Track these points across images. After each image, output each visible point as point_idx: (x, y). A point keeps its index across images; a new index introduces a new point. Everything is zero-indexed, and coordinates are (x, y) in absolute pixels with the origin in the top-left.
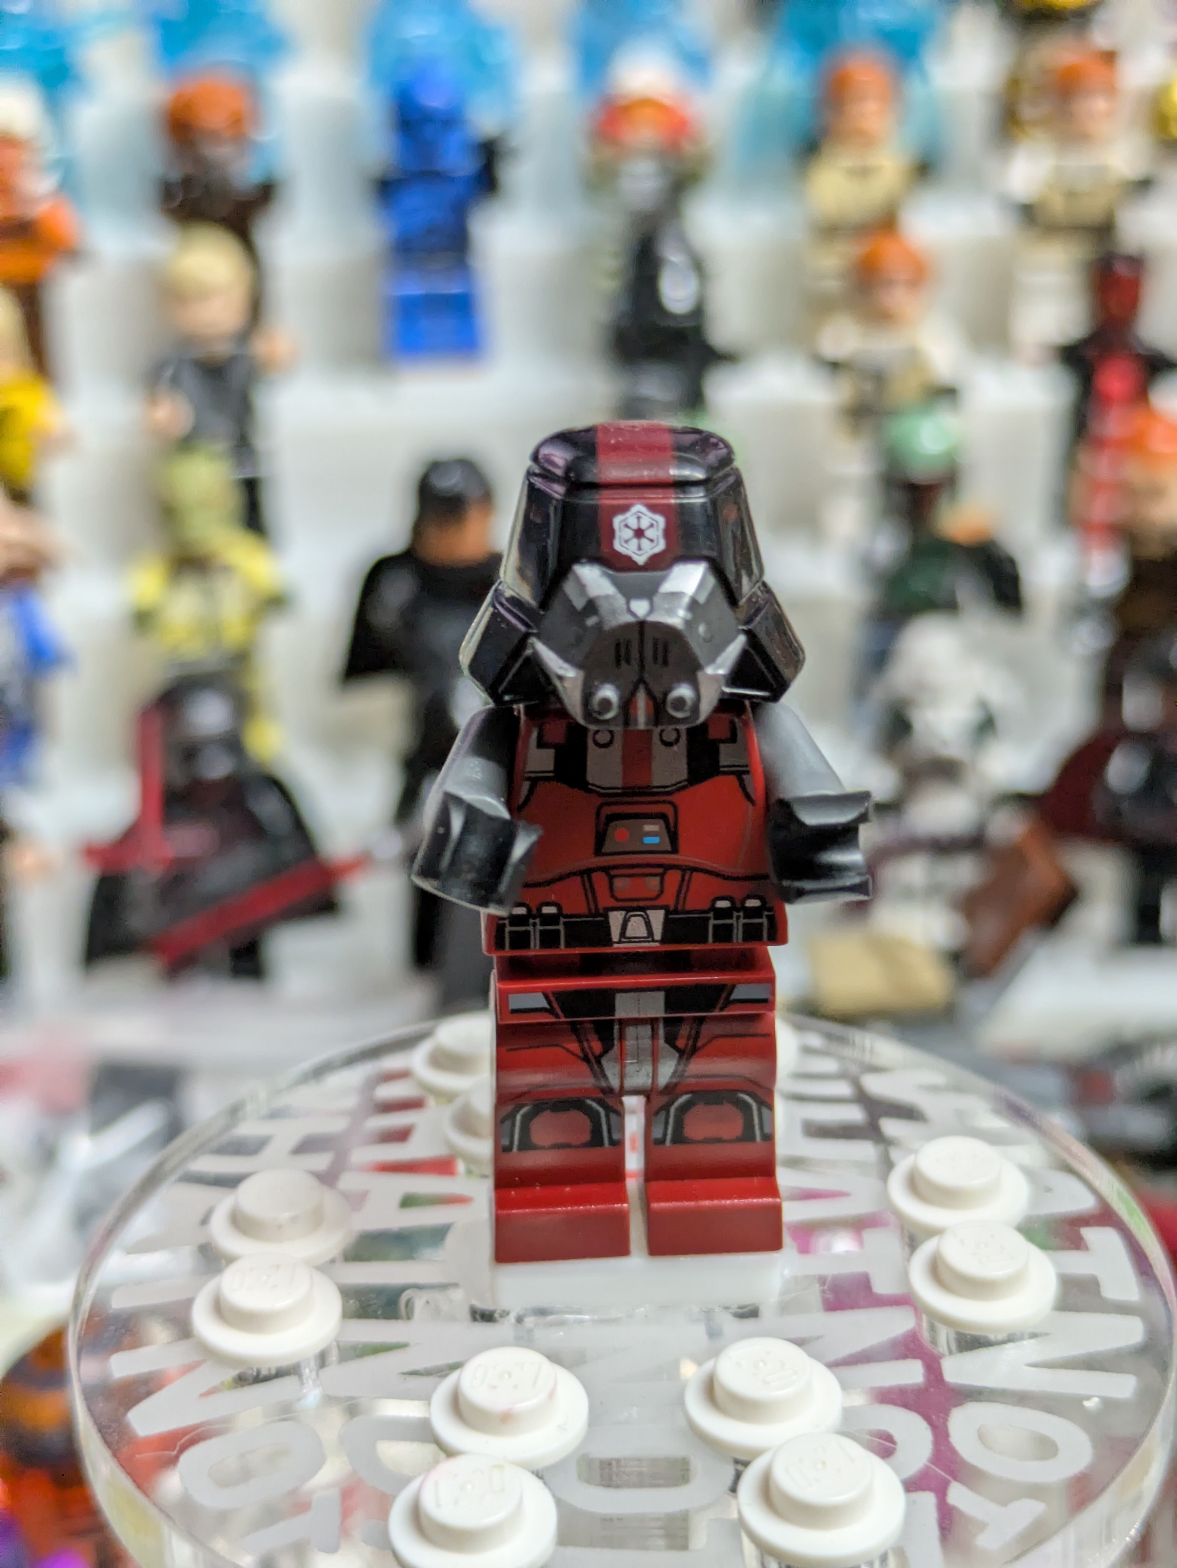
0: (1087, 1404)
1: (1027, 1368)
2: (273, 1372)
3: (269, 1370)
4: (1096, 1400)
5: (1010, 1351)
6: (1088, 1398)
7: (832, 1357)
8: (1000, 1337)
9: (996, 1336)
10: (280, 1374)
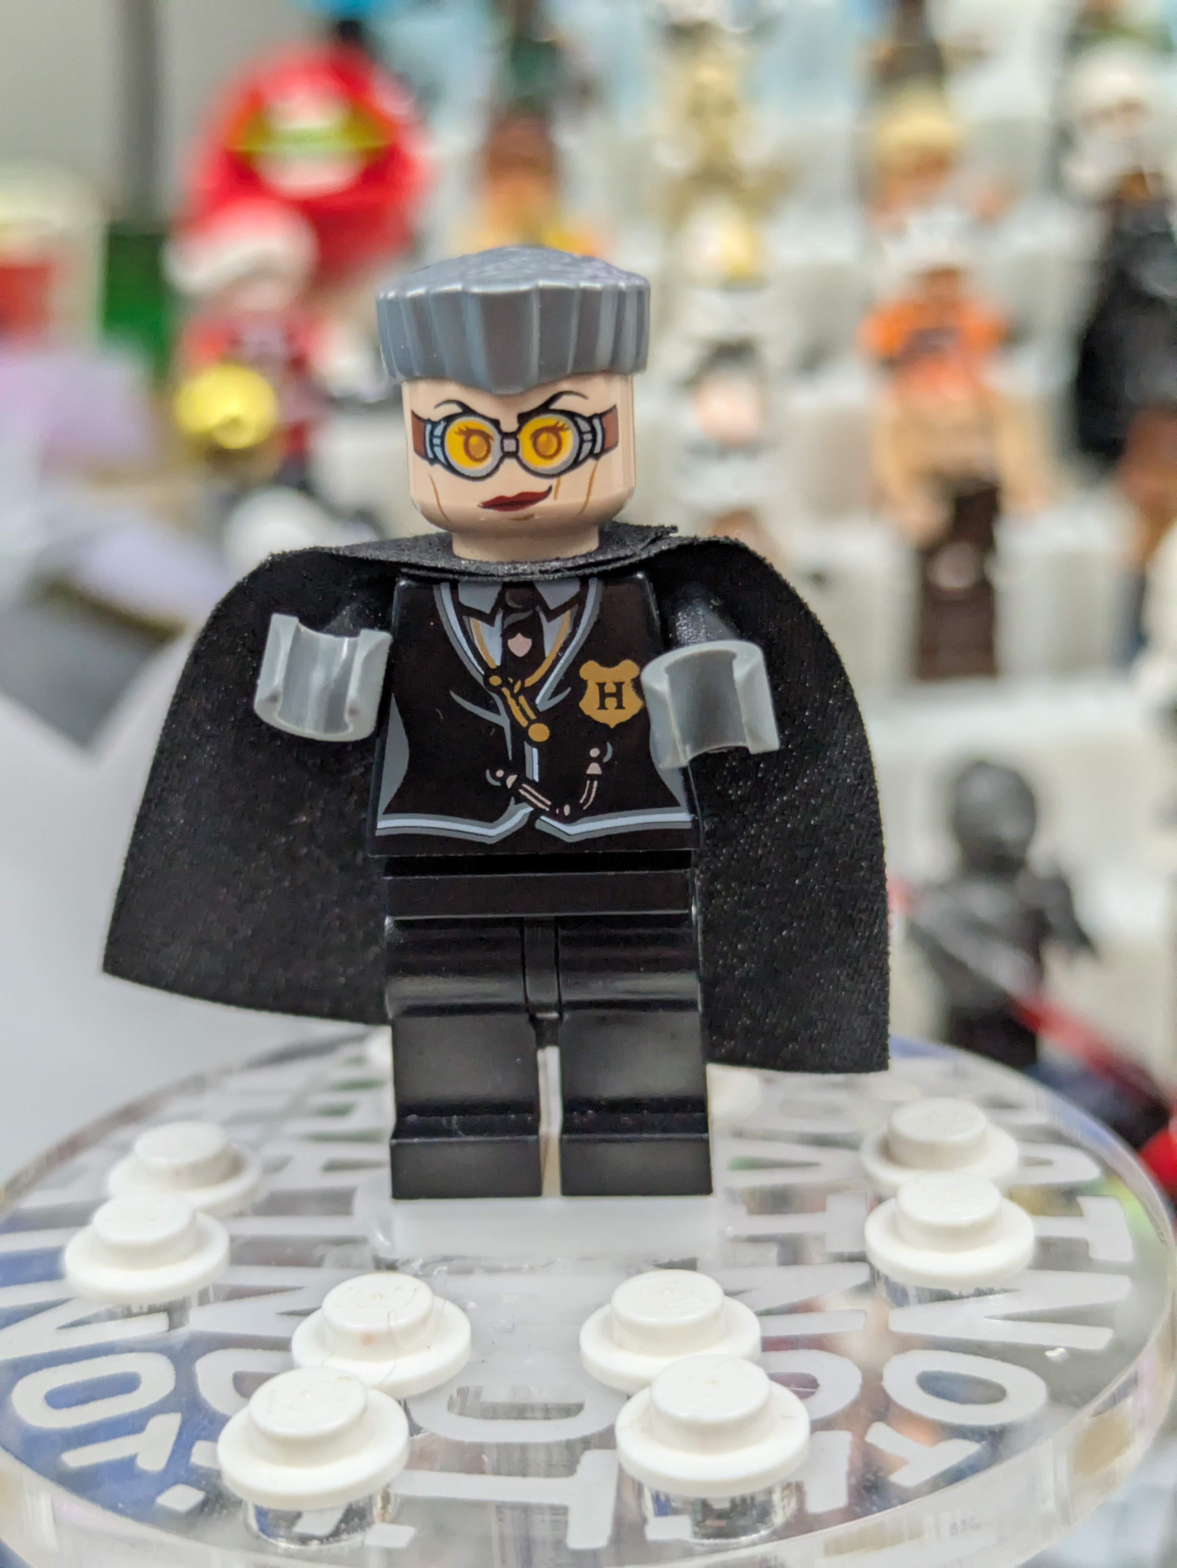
0: (1049, 1354)
1: (987, 1320)
2: (145, 1310)
3: (141, 1307)
4: (1061, 1350)
5: (972, 1307)
6: (1053, 1348)
7: (763, 1308)
8: (965, 1294)
9: (960, 1293)
10: (153, 1310)
